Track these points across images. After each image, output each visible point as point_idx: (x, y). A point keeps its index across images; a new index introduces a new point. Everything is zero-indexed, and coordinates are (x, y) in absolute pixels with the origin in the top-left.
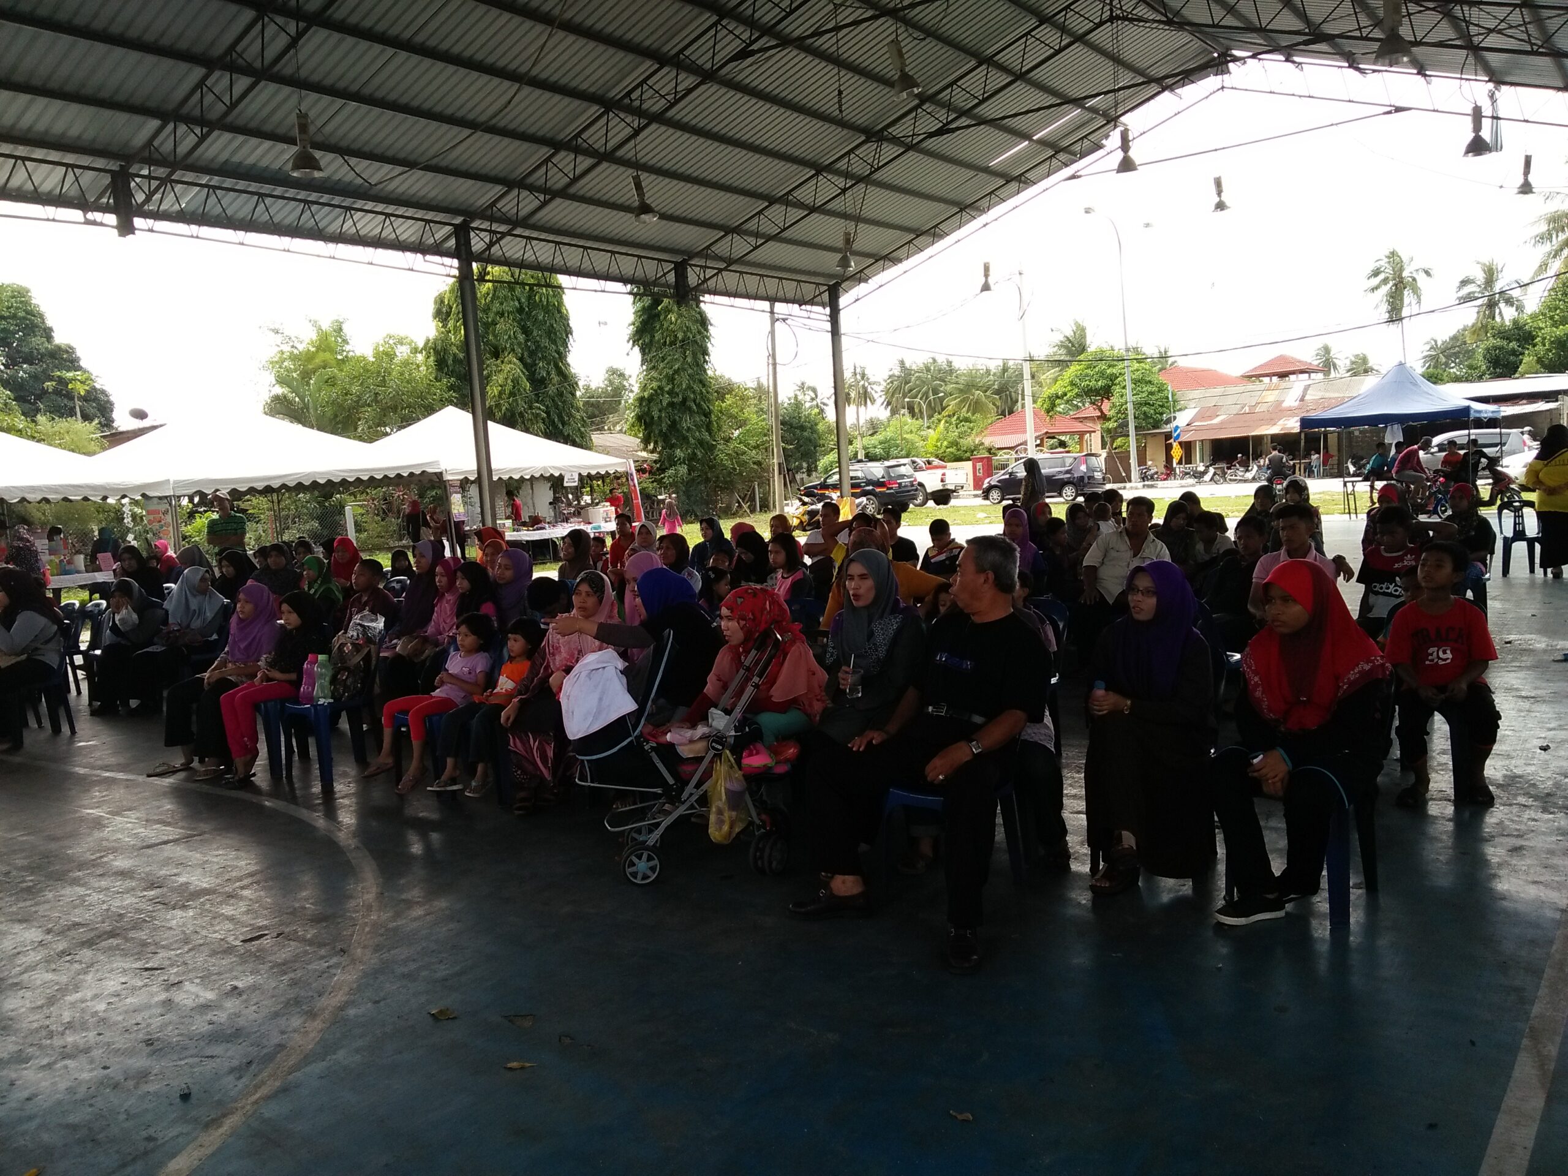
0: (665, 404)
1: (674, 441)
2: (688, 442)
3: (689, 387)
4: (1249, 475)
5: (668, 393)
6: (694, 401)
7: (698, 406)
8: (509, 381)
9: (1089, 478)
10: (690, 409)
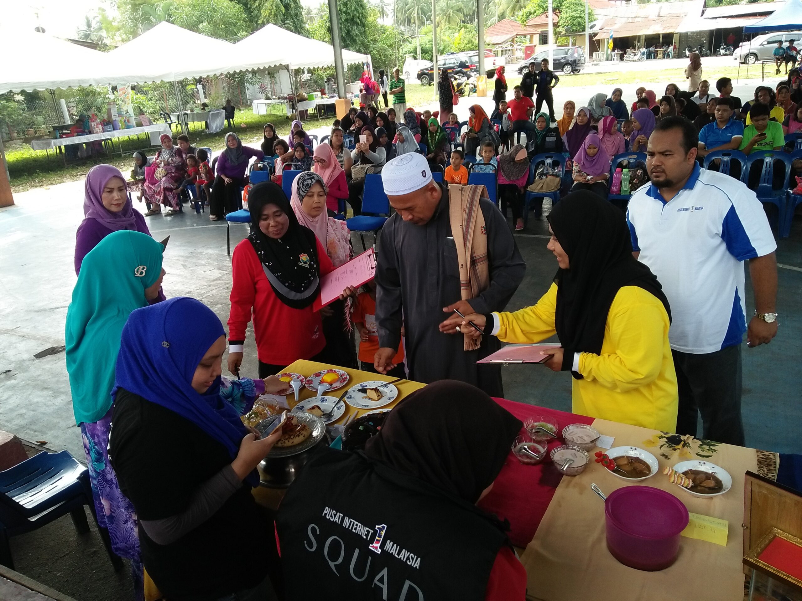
0: (343, 19)
1: (348, 42)
2: (356, 43)
3: (356, 9)
4: (636, 58)
5: (345, 13)
6: (359, 18)
7: (361, 20)
8: (274, 7)
9: (579, 60)
10: (356, 23)
